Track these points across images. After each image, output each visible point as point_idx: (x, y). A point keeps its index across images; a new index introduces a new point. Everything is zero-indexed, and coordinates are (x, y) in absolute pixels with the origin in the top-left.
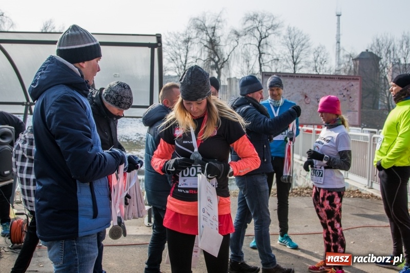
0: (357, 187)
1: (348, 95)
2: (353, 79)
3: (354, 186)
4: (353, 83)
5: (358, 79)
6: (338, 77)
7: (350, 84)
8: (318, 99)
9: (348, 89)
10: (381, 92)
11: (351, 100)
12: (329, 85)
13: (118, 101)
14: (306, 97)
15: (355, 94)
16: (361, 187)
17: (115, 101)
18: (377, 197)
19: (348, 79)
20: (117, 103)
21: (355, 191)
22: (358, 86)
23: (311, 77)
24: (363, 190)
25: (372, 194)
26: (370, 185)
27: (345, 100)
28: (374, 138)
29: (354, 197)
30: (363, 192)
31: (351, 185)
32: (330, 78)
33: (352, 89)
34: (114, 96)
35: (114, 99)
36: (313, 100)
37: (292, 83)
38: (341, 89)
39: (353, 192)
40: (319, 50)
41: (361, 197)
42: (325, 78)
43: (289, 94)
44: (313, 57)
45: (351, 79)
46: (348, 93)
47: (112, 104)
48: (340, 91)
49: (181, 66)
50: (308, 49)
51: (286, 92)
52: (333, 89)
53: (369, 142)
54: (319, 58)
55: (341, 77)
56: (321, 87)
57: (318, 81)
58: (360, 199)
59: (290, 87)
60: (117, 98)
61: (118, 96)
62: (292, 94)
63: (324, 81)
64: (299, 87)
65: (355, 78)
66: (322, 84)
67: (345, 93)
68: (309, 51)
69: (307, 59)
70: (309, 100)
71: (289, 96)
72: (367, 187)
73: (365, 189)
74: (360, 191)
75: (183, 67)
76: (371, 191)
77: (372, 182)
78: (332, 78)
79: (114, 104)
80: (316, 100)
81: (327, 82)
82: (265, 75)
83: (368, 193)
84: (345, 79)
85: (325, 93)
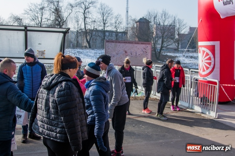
1: (146, 51)
4: (148, 45)
5: (150, 44)
7: (146, 46)
9: (146, 49)
11: (147, 54)
12: (137, 47)
14: (126, 52)
15: (149, 51)
19: (146, 44)
22: (150, 47)
23: (129, 43)
26: (154, 94)
27: (144, 54)
32: (137, 43)
33: (147, 49)
36: (129, 54)
37: (119, 45)
38: (142, 48)
40: (118, 17)
42: (135, 43)
43: (118, 51)
44: (115, 20)
46: (146, 50)
48: (142, 49)
49: (38, 23)
50: (112, 16)
51: (117, 50)
52: (139, 49)
54: (118, 21)
56: (133, 47)
59: (118, 47)
62: (120, 51)
64: (122, 47)
67: (144, 50)
68: (112, 17)
69: (111, 22)
70: (127, 54)
71: (118, 52)
75: (40, 24)
77: (155, 92)
78: (138, 43)
81: (136, 45)
82: (107, 41)
83: (154, 98)
84: (144, 44)
85: (135, 50)
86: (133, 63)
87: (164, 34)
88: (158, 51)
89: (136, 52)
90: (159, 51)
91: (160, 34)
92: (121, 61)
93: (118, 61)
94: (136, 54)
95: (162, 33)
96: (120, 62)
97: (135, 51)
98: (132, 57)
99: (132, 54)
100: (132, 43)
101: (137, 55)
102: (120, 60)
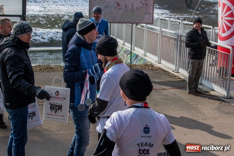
0: (151, 62)
3: (149, 62)
11: (148, 6)
13: (23, 30)
14: (118, 5)
16: (153, 62)
17: (21, 31)
18: (162, 69)
20: (23, 31)
21: (150, 65)
24: (155, 64)
25: (160, 67)
26: (159, 61)
28: (162, 31)
29: (148, 70)
30: (155, 66)
31: (147, 61)
34: (19, 29)
35: (20, 30)
36: (123, 7)
39: (149, 65)
41: (152, 69)
46: (146, 2)
47: (21, 34)
48: (141, 1)
53: (159, 33)
58: (152, 71)
60: (21, 29)
61: (20, 27)
62: (110, 3)
67: (144, 2)
70: (120, 7)
71: (108, 4)
72: (158, 62)
73: (156, 64)
74: (153, 65)
76: (159, 65)
77: (160, 59)
79: (22, 33)
83: (158, 67)
85: (131, 2)
86: (129, 20)
89: (132, 4)
92: (111, 17)
93: (107, 17)
96: (111, 19)
98: (127, 11)
99: (127, 7)
101: (133, 8)
102: (110, 15)
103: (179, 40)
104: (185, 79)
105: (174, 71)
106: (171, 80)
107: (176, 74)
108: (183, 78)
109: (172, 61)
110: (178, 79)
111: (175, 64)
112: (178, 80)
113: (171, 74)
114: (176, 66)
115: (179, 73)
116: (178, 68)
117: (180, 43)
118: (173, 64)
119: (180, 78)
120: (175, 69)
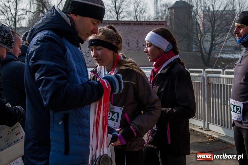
2: (159, 24)
5: (164, 24)
6: (145, 23)
8: (128, 43)
10: (194, 36)
12: (138, 31)
19: (155, 25)
23: (122, 24)
32: (139, 24)
36: (124, 44)
42: (134, 24)
44: (134, 7)
45: (157, 24)
52: (142, 34)
54: (138, 8)
55: (148, 23)
56: (131, 32)
57: (128, 27)
63: (133, 27)
65: (161, 23)
66: (132, 29)
68: (130, 2)
75: (13, 20)
78: (141, 24)
80: (127, 44)
81: (136, 28)
84: (152, 24)
85: (135, 38)
87: (214, 23)
88: (206, 53)
89: (137, 41)
90: (208, 52)
91: (209, 23)
94: (137, 45)
95: (211, 22)
97: (135, 40)
98: (130, 50)
99: (130, 44)
100: (128, 24)
101: (139, 45)
103: (206, 84)
104: (221, 138)
105: (201, 129)
106: (200, 141)
107: (205, 132)
108: (217, 137)
109: (197, 115)
110: (209, 138)
111: (202, 119)
112: (210, 140)
113: (199, 133)
114: (205, 121)
115: (209, 130)
116: (208, 124)
117: (207, 87)
118: (200, 119)
119: (213, 138)
120: (203, 126)
